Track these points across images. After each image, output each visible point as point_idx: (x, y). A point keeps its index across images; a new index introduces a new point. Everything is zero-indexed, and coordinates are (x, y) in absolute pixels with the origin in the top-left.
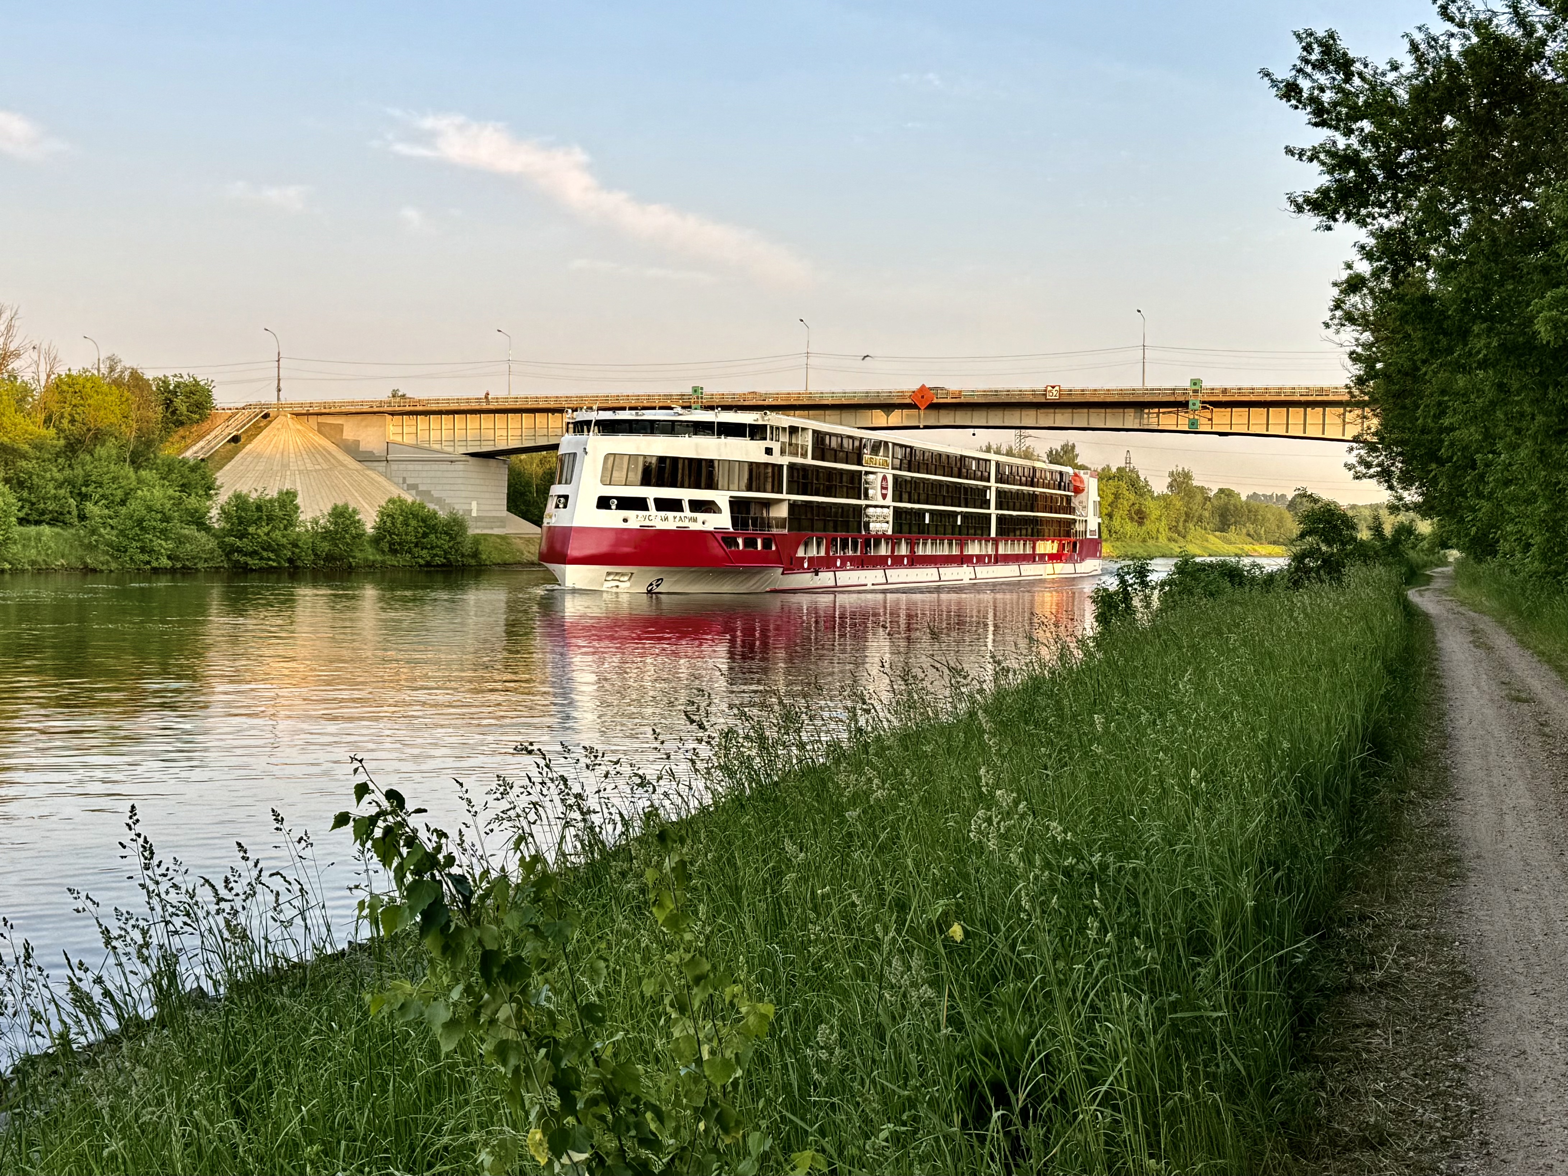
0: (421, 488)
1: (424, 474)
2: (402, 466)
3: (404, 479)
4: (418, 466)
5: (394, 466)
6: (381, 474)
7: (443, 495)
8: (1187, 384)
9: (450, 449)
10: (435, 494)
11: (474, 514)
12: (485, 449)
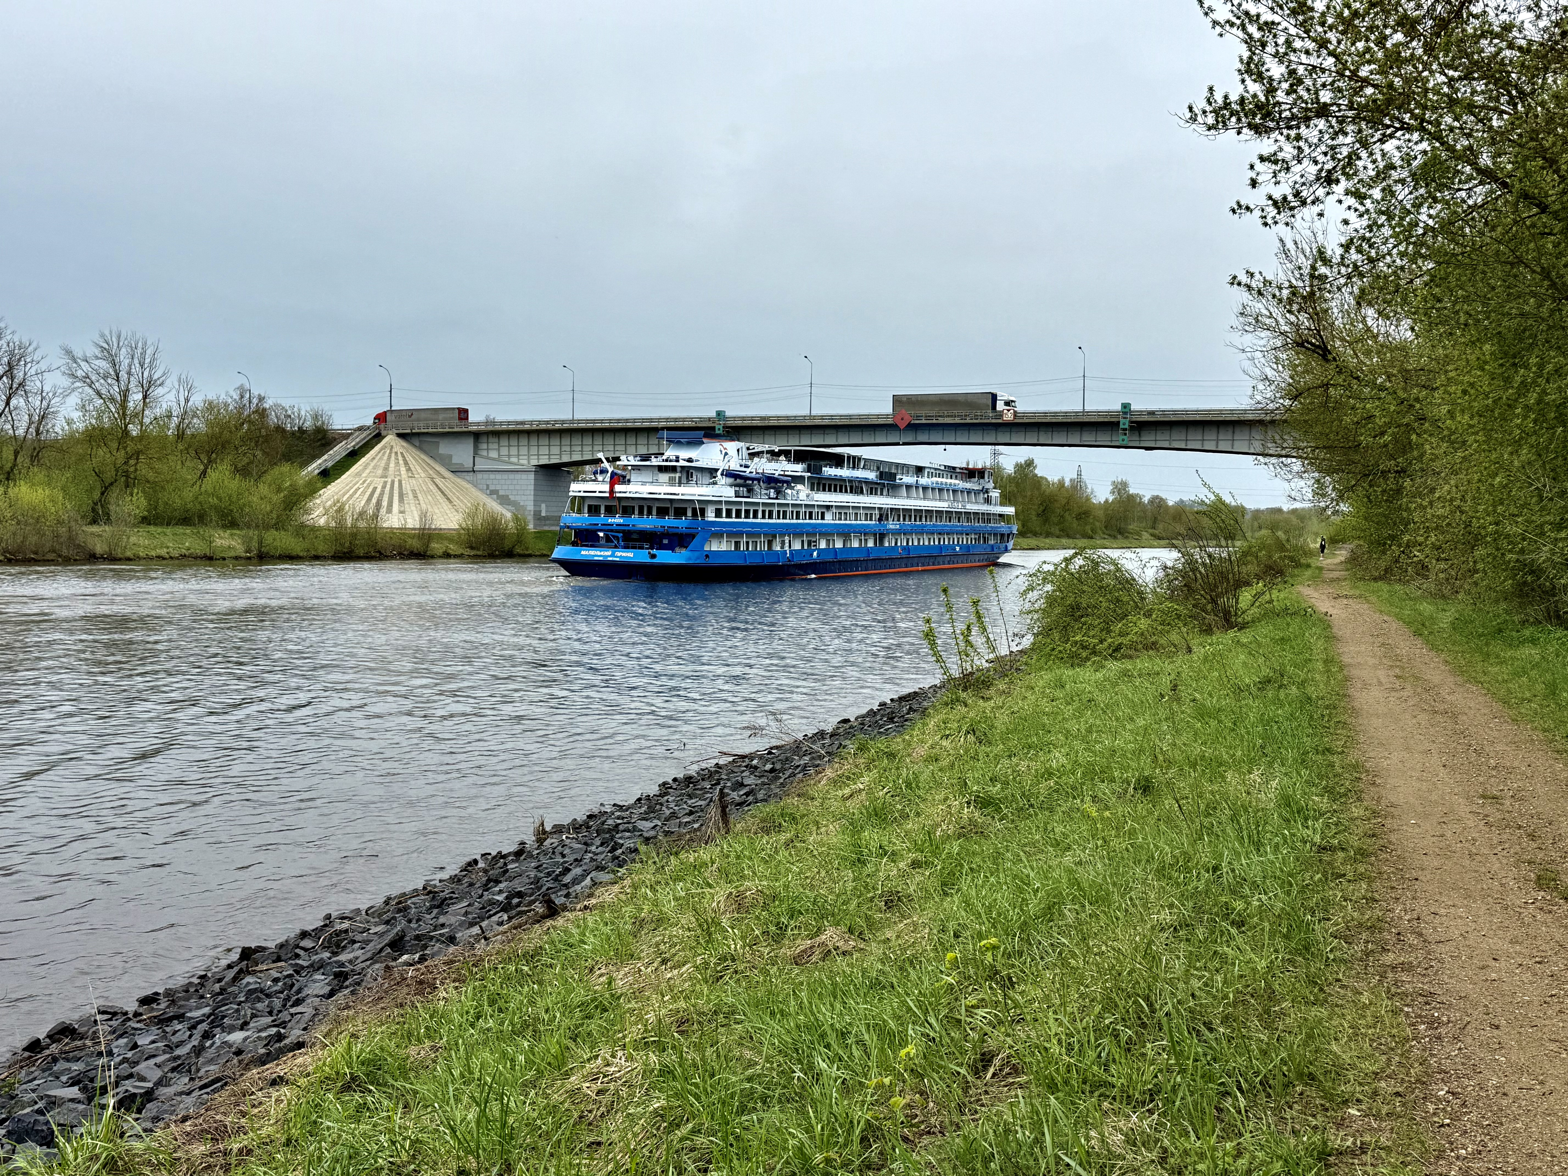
0: (501, 493)
1: (503, 482)
2: (486, 476)
3: (488, 486)
4: (499, 476)
5: (479, 476)
6: (469, 482)
7: (518, 498)
8: (1118, 407)
9: (525, 462)
10: (512, 498)
11: (543, 514)
12: (553, 461)
